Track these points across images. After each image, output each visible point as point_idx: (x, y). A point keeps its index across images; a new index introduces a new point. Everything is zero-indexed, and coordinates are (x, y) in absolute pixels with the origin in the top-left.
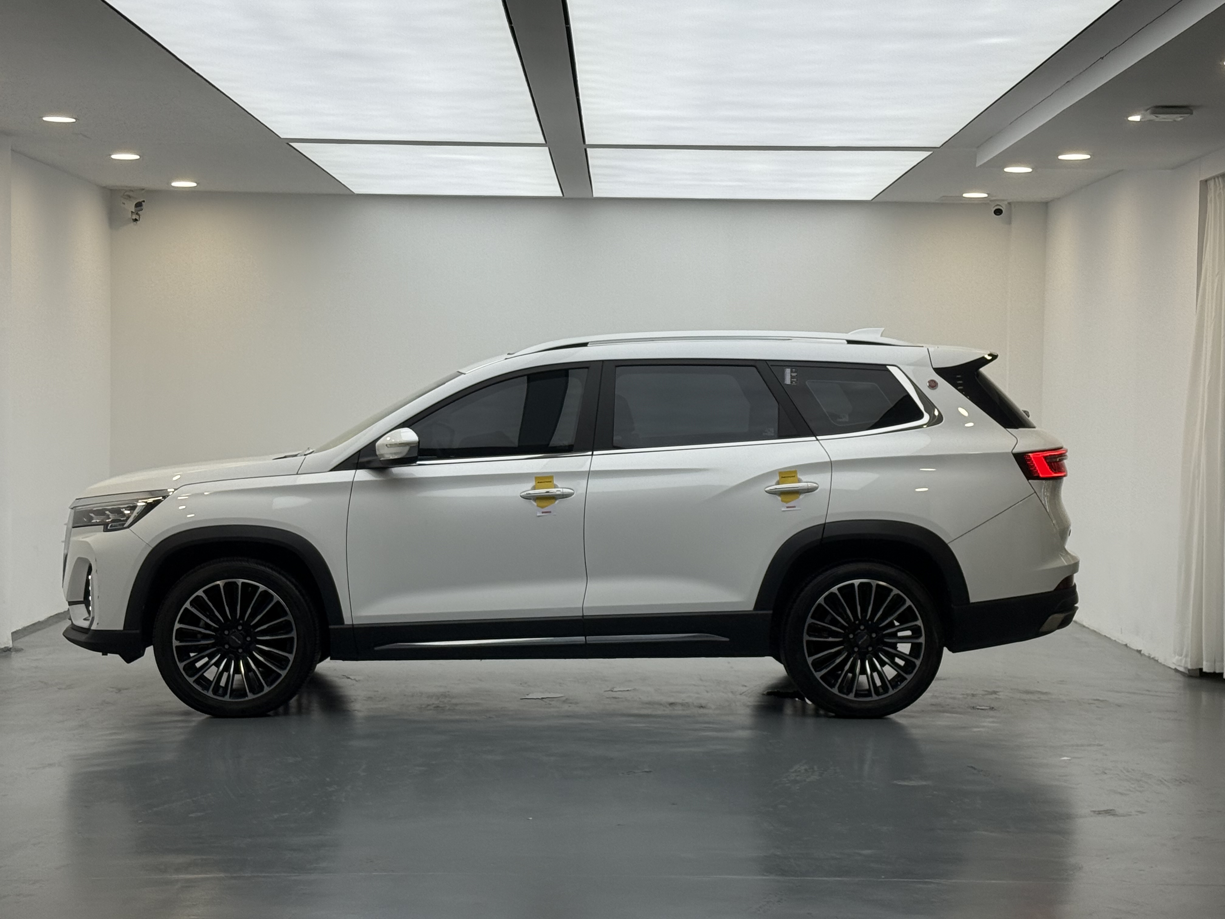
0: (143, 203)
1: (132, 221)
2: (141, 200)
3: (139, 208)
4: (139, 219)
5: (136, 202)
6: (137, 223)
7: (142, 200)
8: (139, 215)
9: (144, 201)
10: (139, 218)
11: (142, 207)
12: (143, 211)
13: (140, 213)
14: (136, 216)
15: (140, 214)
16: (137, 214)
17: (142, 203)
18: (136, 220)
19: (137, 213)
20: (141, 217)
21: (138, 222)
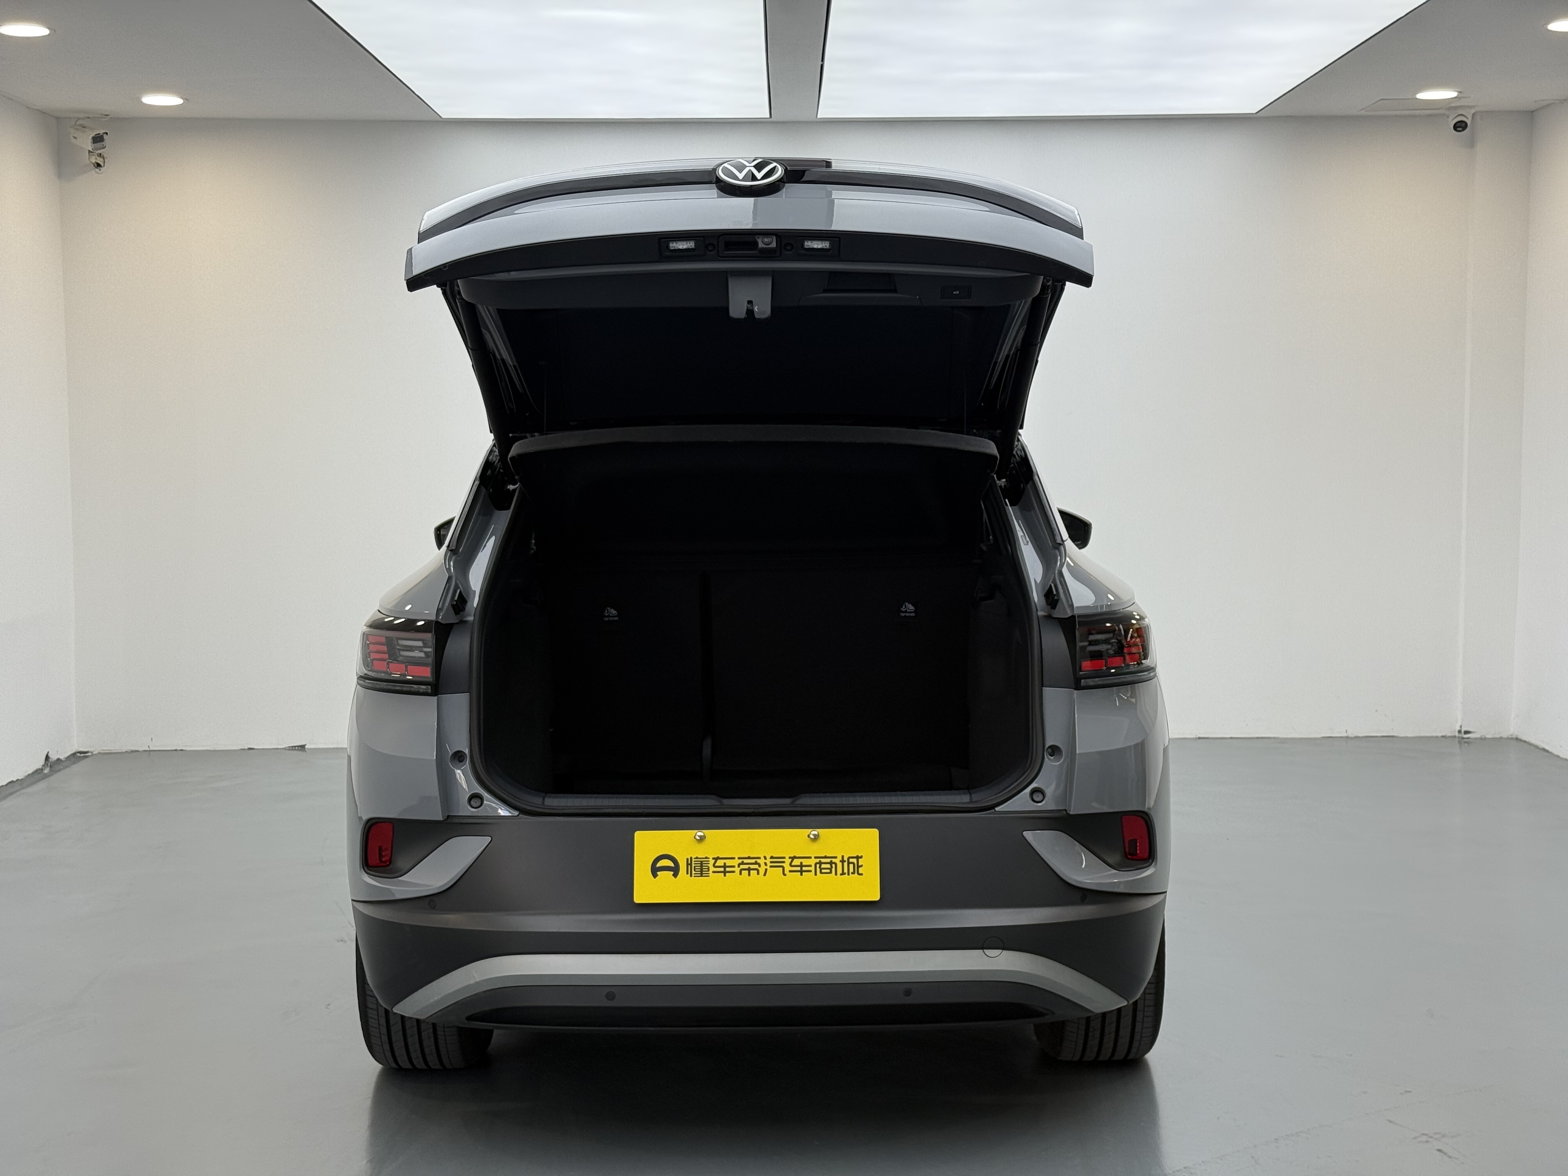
0: (105, 136)
1: (92, 165)
2: (101, 132)
3: (99, 145)
5: (93, 135)
7: (104, 132)
8: (104, 158)
9: (107, 133)
10: (104, 163)
11: (104, 143)
12: (105, 149)
13: (102, 152)
14: (96, 159)
15: (103, 155)
16: (98, 155)
17: (102, 136)
18: (99, 165)
20: (106, 160)
21: (101, 168)
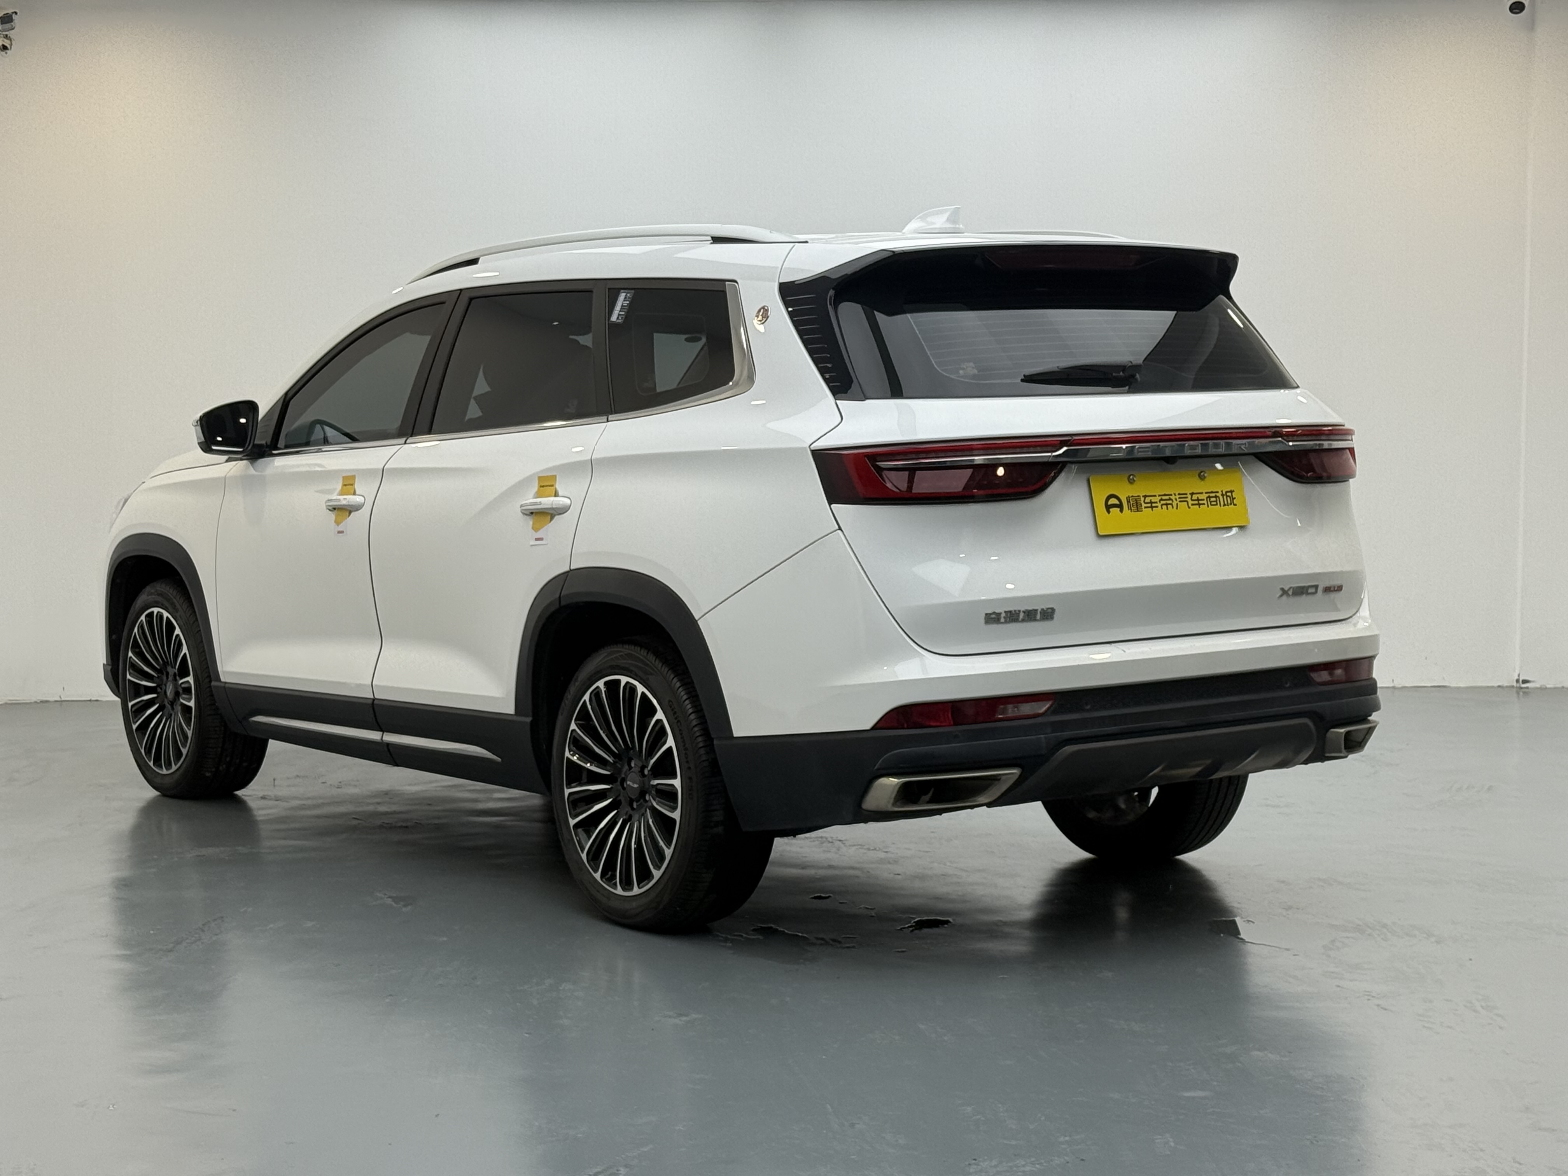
0: (14, 16)
2: (10, 11)
3: (7, 26)
4: (11, 48)
5: (2, 14)
6: (6, 53)
7: (13, 11)
8: (11, 40)
9: (16, 13)
10: (11, 45)
11: (12, 23)
12: (15, 29)
13: (10, 33)
14: (3, 41)
15: (11, 37)
16: (6, 37)
17: (11, 16)
18: (5, 48)
19: (7, 35)
20: (13, 43)
21: (8, 51)
